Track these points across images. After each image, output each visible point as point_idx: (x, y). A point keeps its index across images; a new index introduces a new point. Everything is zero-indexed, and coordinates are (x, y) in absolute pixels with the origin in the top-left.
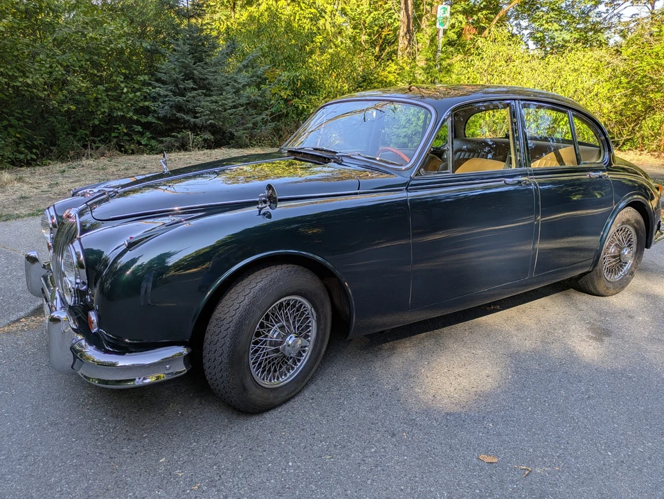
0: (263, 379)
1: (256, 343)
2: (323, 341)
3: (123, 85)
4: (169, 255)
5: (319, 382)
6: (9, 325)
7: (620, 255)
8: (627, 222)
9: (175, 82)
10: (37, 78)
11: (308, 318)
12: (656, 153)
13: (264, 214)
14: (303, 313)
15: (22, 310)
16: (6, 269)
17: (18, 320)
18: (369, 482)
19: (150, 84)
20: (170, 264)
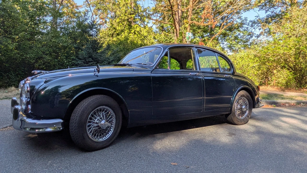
0: (92, 137)
3: (65, 60)
5: (117, 145)
6: (2, 128)
7: (241, 109)
10: (31, 55)
11: (112, 117)
12: (273, 87)
15: (8, 124)
16: (5, 112)
17: (6, 127)
18: (126, 169)
19: (75, 60)
20: (61, 91)
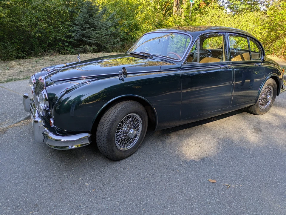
0: (120, 147)
1: (118, 132)
2: (144, 132)
3: (60, 26)
4: (82, 96)
5: (143, 148)
6: (17, 123)
7: (266, 98)
8: (270, 84)
9: (82, 25)
10: (26, 23)
12: (280, 56)
13: (121, 79)
14: (136, 120)
15: (22, 117)
16: (15, 101)
17: (20, 121)
18: (164, 189)
19: (71, 26)
